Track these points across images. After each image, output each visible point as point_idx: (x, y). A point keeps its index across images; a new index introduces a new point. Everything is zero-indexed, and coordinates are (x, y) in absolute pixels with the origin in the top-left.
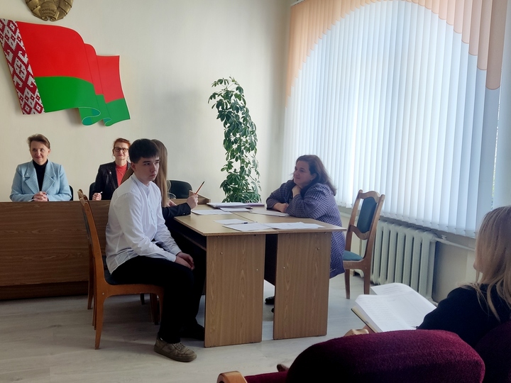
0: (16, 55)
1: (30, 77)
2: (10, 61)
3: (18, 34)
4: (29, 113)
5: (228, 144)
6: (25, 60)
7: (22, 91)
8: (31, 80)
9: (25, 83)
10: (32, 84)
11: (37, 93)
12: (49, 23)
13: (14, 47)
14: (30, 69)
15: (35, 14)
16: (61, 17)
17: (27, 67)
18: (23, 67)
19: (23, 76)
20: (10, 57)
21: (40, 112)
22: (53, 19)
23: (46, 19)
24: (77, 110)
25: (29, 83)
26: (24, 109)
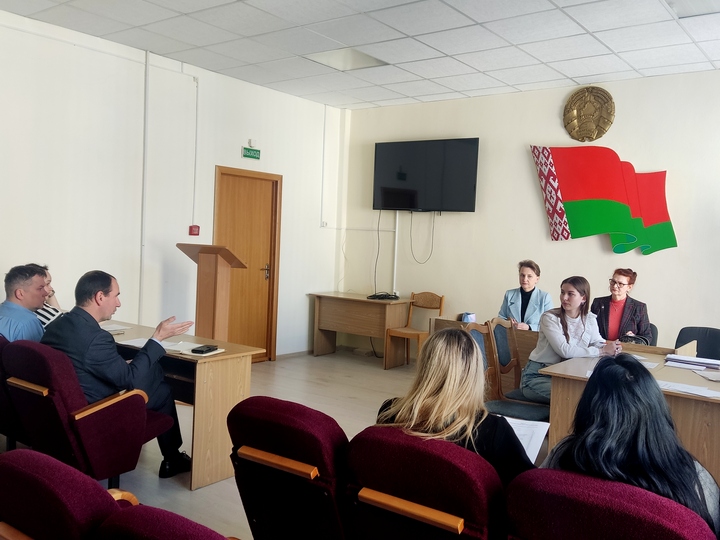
0: (548, 182)
1: (559, 202)
2: (543, 187)
3: (550, 159)
4: (557, 240)
6: (556, 185)
7: (552, 216)
8: (560, 205)
9: (554, 207)
10: (561, 209)
11: (565, 219)
12: (587, 144)
13: (546, 174)
14: (559, 194)
15: (573, 137)
16: (599, 135)
17: (556, 193)
18: (554, 192)
19: (553, 201)
20: (543, 184)
21: (567, 239)
22: (591, 139)
23: (583, 140)
24: (608, 235)
25: (558, 208)
26: (552, 235)
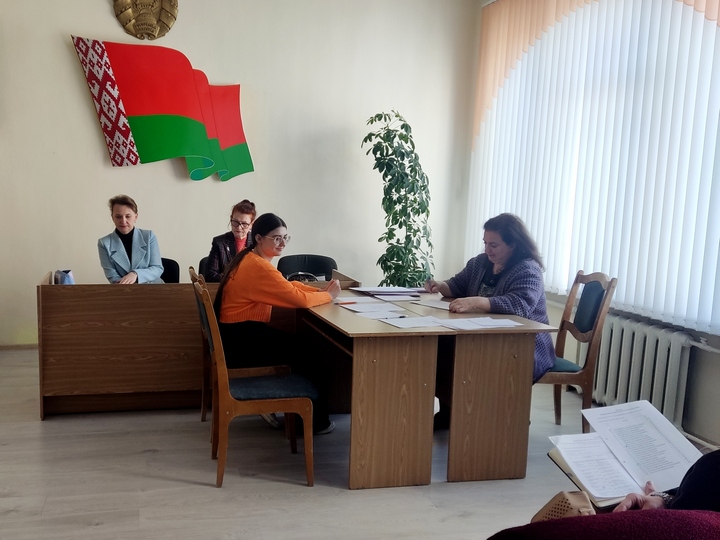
0: (103, 87)
1: (122, 117)
2: (96, 96)
3: (106, 58)
4: (120, 165)
5: (388, 203)
6: (115, 93)
7: (111, 135)
8: (123, 120)
9: (115, 124)
10: (125, 125)
11: (131, 138)
12: (146, 42)
13: (100, 77)
14: (121, 106)
15: (128, 31)
16: (162, 33)
17: (117, 104)
18: (113, 103)
19: (113, 115)
20: (96, 91)
21: (135, 163)
22: (151, 36)
23: (142, 38)
24: (183, 159)
25: (120, 124)
26: (113, 159)
